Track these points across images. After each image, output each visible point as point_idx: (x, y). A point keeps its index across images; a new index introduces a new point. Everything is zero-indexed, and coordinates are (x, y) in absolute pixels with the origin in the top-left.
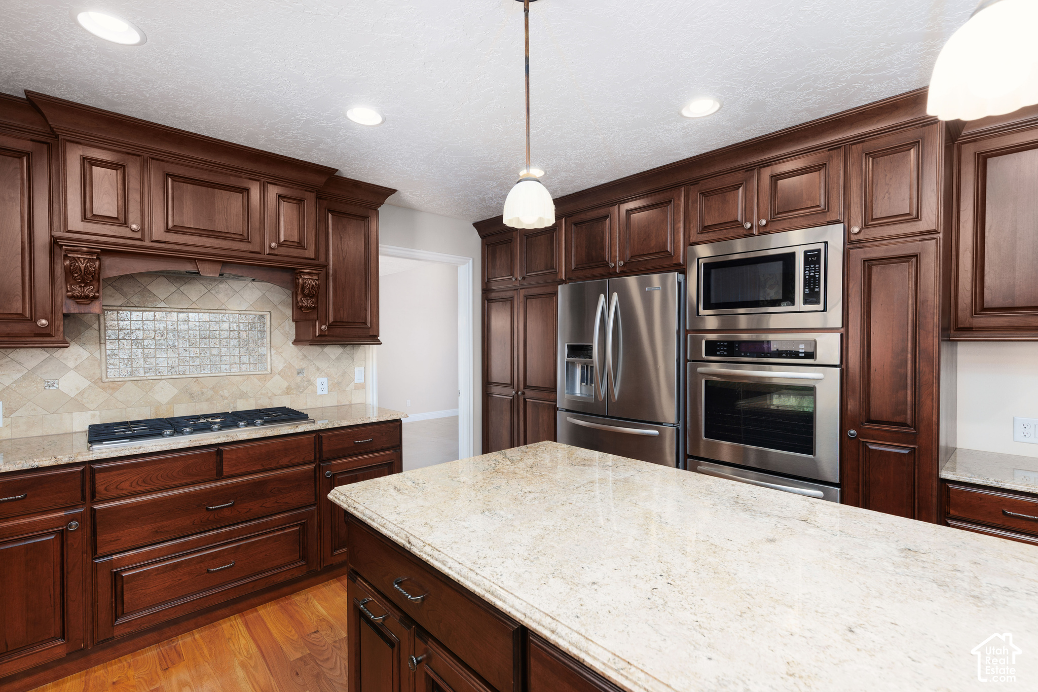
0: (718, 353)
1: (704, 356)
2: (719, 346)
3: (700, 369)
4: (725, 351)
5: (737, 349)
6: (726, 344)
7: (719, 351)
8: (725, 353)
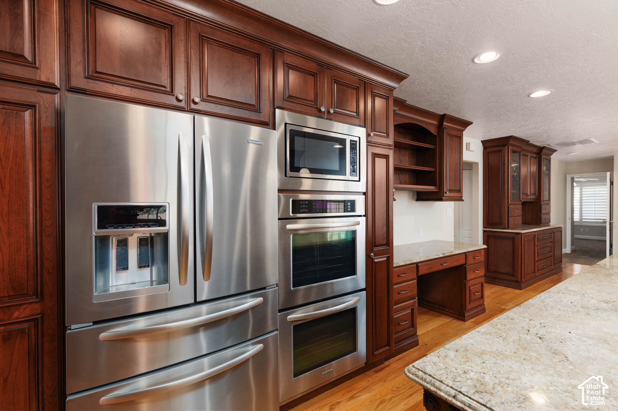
0: (301, 211)
1: (291, 214)
2: (303, 204)
3: (289, 227)
4: (305, 208)
5: (314, 207)
6: (307, 202)
7: (302, 209)
8: (306, 210)
